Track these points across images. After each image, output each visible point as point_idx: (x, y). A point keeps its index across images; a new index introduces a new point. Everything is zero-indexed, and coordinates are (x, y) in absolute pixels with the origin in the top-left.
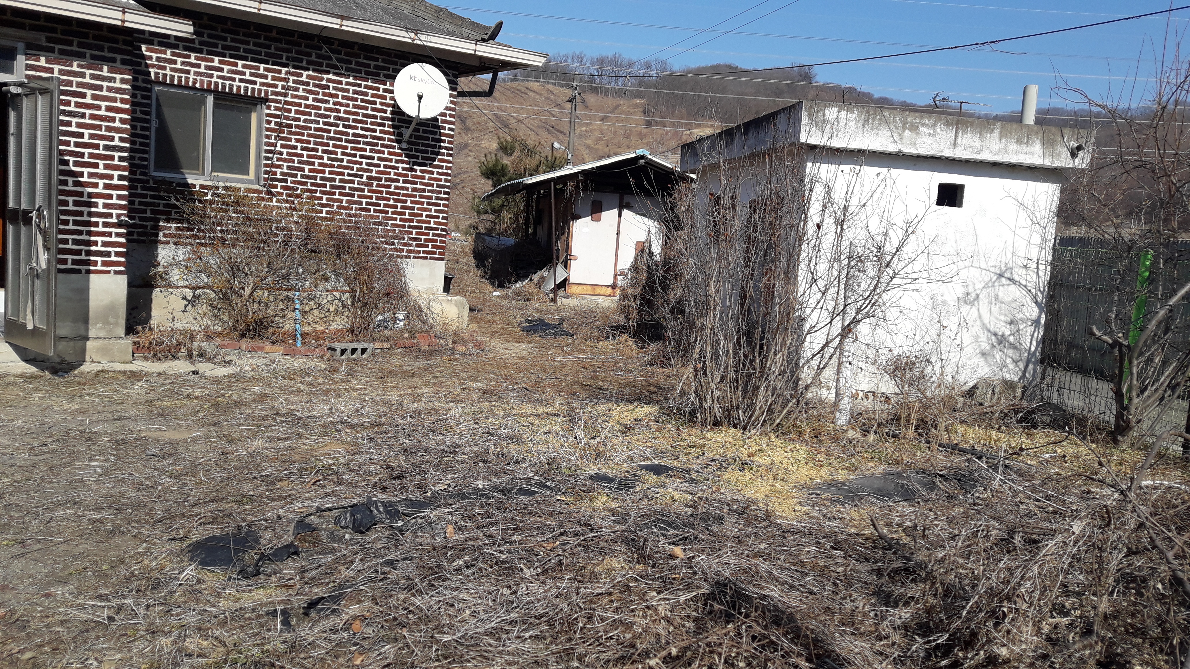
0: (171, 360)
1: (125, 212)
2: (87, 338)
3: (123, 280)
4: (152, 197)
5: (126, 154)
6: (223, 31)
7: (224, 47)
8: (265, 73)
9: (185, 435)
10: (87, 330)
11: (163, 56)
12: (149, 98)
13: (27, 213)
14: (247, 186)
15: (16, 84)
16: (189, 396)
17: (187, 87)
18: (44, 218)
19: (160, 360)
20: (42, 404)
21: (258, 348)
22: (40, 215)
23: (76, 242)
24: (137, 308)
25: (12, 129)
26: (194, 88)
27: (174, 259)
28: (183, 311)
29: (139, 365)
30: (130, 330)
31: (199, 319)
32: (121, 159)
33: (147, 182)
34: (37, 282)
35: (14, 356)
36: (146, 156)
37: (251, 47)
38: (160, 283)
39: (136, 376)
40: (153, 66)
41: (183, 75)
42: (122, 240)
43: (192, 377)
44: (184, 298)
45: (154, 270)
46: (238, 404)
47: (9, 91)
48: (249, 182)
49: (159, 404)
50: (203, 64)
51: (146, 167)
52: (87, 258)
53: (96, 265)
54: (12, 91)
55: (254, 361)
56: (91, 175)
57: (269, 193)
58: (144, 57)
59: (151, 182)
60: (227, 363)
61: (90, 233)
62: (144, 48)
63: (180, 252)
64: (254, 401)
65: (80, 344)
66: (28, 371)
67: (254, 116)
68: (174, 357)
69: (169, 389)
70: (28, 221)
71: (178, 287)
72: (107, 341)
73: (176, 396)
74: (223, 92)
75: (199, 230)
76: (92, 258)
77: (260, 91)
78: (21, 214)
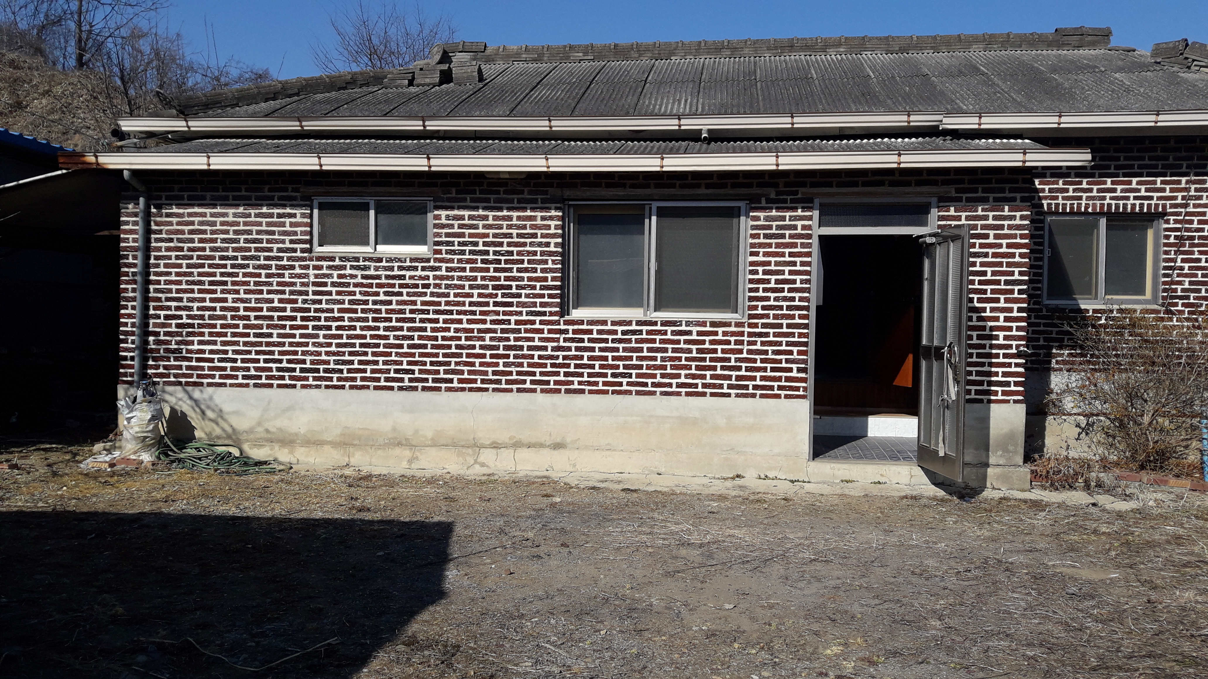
0: (1068, 490)
1: (1024, 343)
2: (987, 465)
3: (1021, 410)
4: (1045, 325)
5: (1025, 287)
6: (1116, 151)
7: (1117, 167)
8: (1163, 186)
9: (1103, 576)
10: (988, 457)
11: (1055, 186)
12: (1042, 229)
13: (938, 349)
14: (1144, 306)
15: (930, 235)
16: (1095, 532)
17: (1079, 213)
18: (955, 353)
19: (1057, 489)
20: (956, 528)
21: (1162, 481)
22: (950, 352)
23: (978, 373)
24: (1032, 436)
25: (926, 274)
26: (1086, 213)
27: (1067, 386)
28: (1077, 439)
29: (1037, 494)
30: (1028, 458)
31: (1093, 447)
32: (1020, 292)
33: (1041, 310)
34: (947, 413)
35: (925, 479)
36: (1039, 285)
37: (1147, 162)
38: (1053, 410)
39: (1037, 505)
40: (1046, 198)
41: (1076, 202)
42: (1021, 370)
43: (1093, 510)
44: (1078, 426)
45: (1048, 398)
46: (1151, 544)
47: (925, 242)
48: (1147, 302)
49: (1066, 538)
50: (1095, 188)
51: (1039, 296)
52: (988, 388)
53: (997, 395)
54: (928, 242)
55: (1159, 496)
56: (993, 310)
57: (1168, 312)
58: (1037, 191)
59: (1044, 310)
60: (1127, 497)
61: (991, 365)
62: (1037, 182)
63: (1073, 379)
64: (1168, 542)
65: (982, 470)
66: (938, 494)
67: (1150, 233)
68: (1071, 487)
69: (1073, 522)
70: (939, 356)
71: (1071, 415)
72: (1007, 469)
73: (1081, 529)
74: (1117, 213)
75: (1092, 356)
76: (993, 388)
77: (1157, 205)
78: (933, 351)
